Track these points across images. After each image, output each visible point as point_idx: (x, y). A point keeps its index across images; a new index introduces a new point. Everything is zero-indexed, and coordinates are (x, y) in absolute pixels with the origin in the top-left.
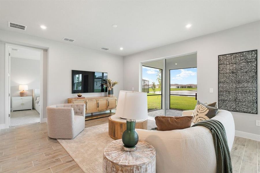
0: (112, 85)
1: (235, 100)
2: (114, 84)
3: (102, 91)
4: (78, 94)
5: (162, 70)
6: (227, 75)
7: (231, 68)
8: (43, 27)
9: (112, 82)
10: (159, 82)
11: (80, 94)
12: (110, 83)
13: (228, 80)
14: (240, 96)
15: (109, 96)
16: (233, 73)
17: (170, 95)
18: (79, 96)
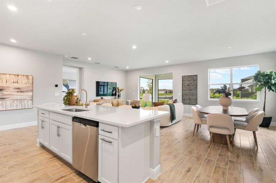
0: (119, 91)
1: (189, 99)
2: (121, 90)
3: (113, 95)
4: (101, 97)
5: (152, 80)
6: (186, 86)
7: (188, 83)
8: (90, 59)
9: (119, 89)
10: (149, 88)
11: (103, 97)
12: (118, 90)
13: (186, 89)
14: (191, 97)
15: (118, 99)
16: (188, 85)
17: (158, 98)
18: (102, 98)
